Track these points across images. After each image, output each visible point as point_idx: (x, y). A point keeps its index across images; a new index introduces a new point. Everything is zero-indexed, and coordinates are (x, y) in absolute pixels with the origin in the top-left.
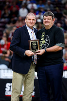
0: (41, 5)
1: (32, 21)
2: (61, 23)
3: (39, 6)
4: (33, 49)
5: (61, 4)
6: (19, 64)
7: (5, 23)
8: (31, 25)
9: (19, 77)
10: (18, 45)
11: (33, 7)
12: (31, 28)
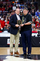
0: (22, 5)
1: (18, 12)
2: (31, 13)
3: (21, 5)
4: (19, 24)
5: (30, 4)
6: (13, 30)
7: (7, 13)
8: (18, 14)
9: (13, 36)
10: (13, 22)
11: (18, 6)
12: (18, 15)
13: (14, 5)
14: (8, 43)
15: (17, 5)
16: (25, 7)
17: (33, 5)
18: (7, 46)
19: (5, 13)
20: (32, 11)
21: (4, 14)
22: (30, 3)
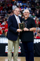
13: (15, 3)
14: (6, 51)
15: (18, 4)
16: (28, 6)
17: (38, 4)
18: (5, 54)
19: (3, 13)
20: (36, 12)
21: (2, 14)
22: (35, 1)
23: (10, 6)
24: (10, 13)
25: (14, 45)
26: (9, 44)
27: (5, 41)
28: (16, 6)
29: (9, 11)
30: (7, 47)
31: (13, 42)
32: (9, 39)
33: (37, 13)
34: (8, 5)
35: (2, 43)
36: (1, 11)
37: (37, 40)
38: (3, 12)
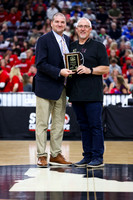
14: (32, 126)
15: (61, 4)
16: (89, 8)
18: (27, 135)
19: (21, 28)
21: (20, 31)
23: (40, 8)
24: (40, 27)
25: (52, 110)
26: (40, 107)
27: (28, 100)
28: (56, 10)
29: (37, 23)
30: (32, 115)
31: (51, 103)
32: (39, 95)
33: (111, 28)
34: (35, 7)
35: (19, 105)
36: (18, 22)
37: (114, 97)
38: (24, 24)
